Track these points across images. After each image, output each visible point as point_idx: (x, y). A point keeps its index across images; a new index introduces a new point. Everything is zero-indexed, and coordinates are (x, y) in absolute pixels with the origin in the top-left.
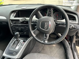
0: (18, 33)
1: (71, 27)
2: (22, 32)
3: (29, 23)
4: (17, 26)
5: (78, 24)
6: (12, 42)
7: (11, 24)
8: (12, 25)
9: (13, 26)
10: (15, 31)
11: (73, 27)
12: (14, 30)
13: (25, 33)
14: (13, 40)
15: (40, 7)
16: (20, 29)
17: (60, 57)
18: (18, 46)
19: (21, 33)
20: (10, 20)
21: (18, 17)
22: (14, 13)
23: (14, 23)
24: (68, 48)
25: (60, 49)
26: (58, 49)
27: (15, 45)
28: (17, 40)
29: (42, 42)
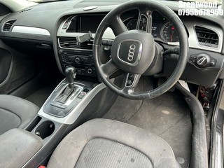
0: (72, 69)
1: (201, 61)
2: (83, 68)
3: (95, 46)
4: (73, 53)
5: (221, 53)
6: (59, 90)
7: (59, 48)
8: (61, 51)
9: (62, 53)
10: (68, 65)
11: (208, 61)
12: (65, 63)
13: (90, 71)
14: (62, 86)
15: (121, 7)
16: (77, 60)
17: (175, 141)
18: (71, 99)
19: (80, 71)
20: (58, 37)
21: (77, 32)
22: (67, 22)
23: (66, 45)
24: (197, 121)
25: (179, 123)
26: (175, 121)
27: (65, 97)
28: (70, 86)
29: (121, 91)
